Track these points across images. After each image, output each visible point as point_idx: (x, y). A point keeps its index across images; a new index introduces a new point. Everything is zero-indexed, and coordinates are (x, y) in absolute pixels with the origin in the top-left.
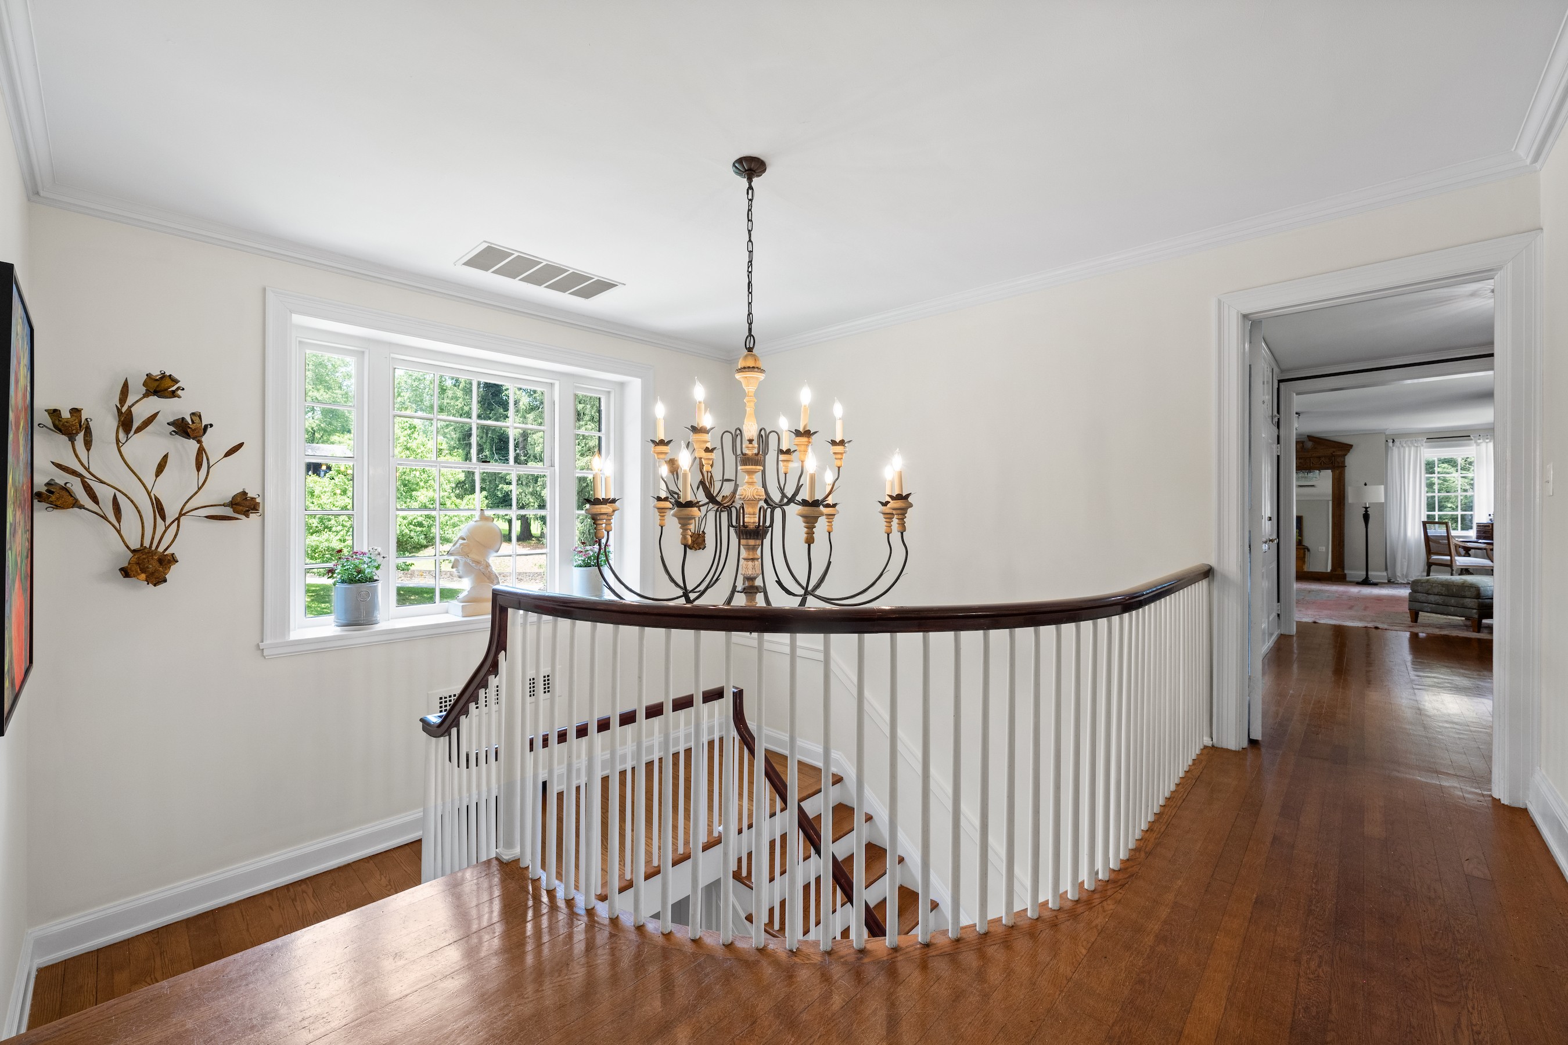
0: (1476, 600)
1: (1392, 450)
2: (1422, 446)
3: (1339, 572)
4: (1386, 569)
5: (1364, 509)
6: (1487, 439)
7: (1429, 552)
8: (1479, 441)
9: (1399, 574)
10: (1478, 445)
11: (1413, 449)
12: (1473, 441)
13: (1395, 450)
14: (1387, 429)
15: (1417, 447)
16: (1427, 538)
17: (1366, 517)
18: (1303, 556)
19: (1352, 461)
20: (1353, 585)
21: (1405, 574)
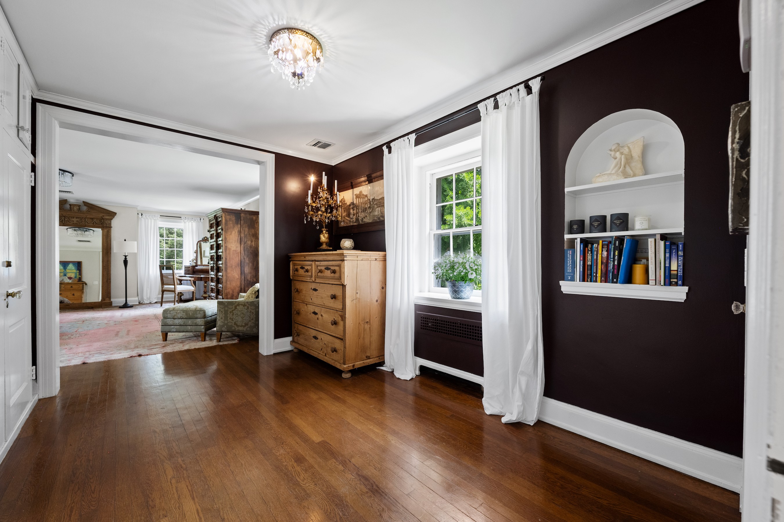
0: (203, 319)
1: (141, 220)
2: (158, 220)
3: (107, 301)
4: (138, 295)
5: (124, 257)
6: (189, 220)
7: (163, 283)
8: (185, 221)
9: (145, 298)
10: (185, 223)
11: (153, 221)
12: (182, 221)
13: (143, 220)
14: (138, 206)
15: (155, 220)
16: (162, 275)
17: (126, 262)
18: (82, 289)
19: (115, 223)
20: (116, 309)
21: (148, 297)
